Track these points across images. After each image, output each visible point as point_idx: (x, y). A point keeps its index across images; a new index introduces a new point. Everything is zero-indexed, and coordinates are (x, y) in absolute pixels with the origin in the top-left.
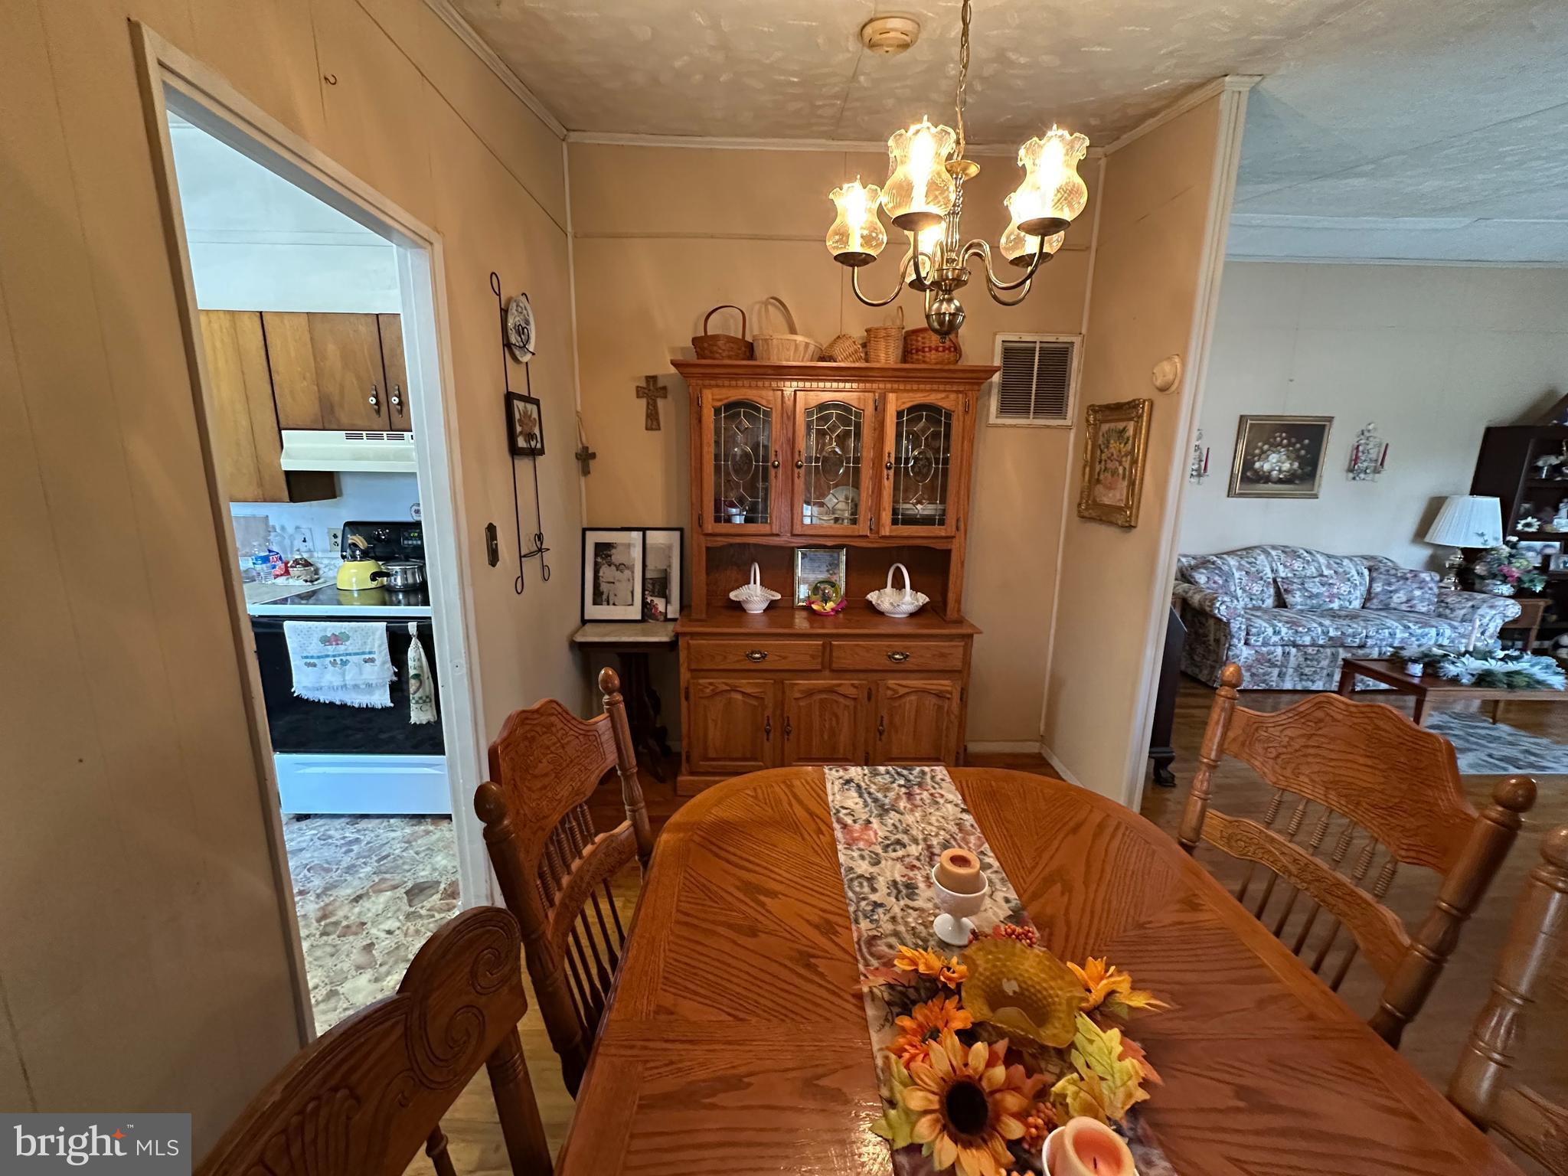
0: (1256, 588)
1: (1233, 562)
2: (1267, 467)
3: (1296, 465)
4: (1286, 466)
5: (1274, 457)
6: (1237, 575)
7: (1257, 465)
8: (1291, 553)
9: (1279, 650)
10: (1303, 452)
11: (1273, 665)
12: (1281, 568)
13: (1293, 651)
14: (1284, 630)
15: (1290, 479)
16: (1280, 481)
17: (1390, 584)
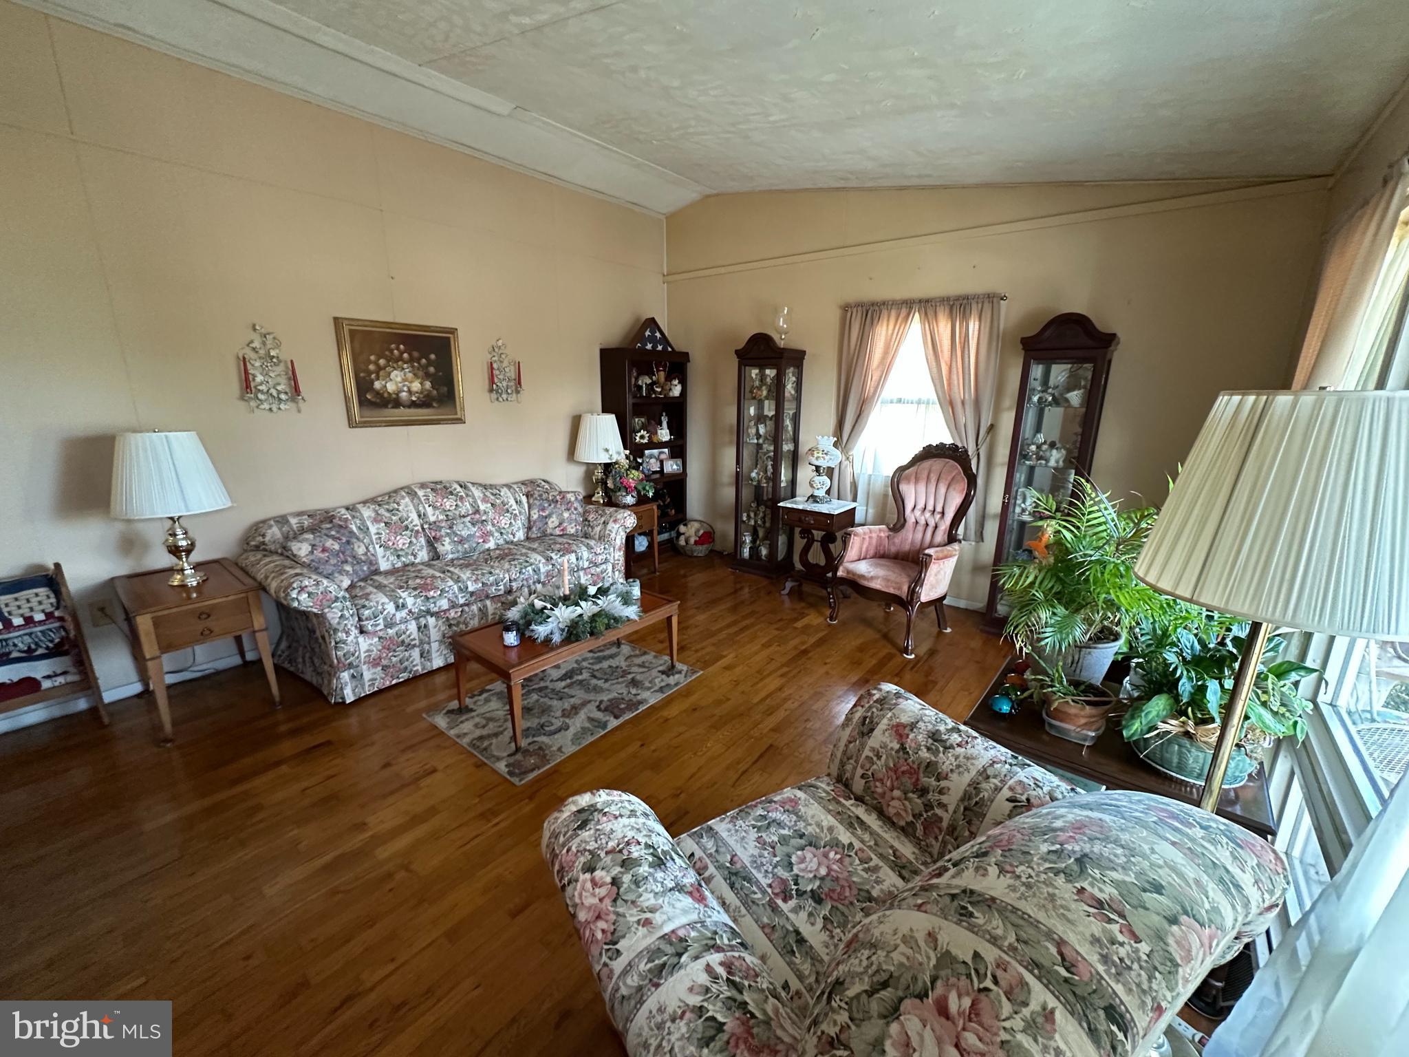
0: (402, 541)
1: (367, 513)
2: (391, 387)
3: (428, 385)
4: (416, 386)
5: (397, 376)
6: (373, 529)
7: (377, 385)
8: (440, 488)
9: (413, 627)
10: (432, 369)
11: (410, 647)
12: (430, 510)
13: (431, 621)
14: (410, 601)
15: (424, 402)
16: (413, 405)
17: (543, 509)
